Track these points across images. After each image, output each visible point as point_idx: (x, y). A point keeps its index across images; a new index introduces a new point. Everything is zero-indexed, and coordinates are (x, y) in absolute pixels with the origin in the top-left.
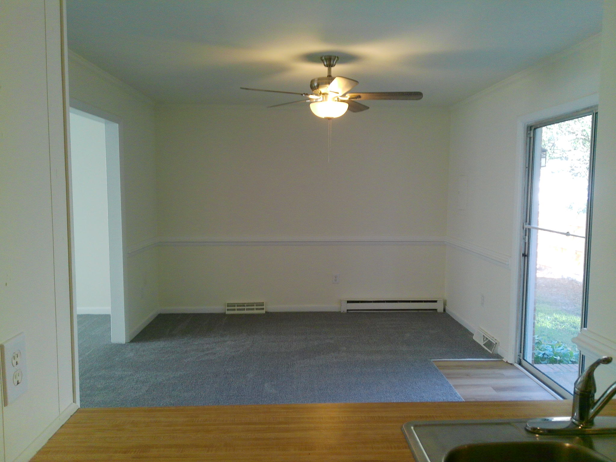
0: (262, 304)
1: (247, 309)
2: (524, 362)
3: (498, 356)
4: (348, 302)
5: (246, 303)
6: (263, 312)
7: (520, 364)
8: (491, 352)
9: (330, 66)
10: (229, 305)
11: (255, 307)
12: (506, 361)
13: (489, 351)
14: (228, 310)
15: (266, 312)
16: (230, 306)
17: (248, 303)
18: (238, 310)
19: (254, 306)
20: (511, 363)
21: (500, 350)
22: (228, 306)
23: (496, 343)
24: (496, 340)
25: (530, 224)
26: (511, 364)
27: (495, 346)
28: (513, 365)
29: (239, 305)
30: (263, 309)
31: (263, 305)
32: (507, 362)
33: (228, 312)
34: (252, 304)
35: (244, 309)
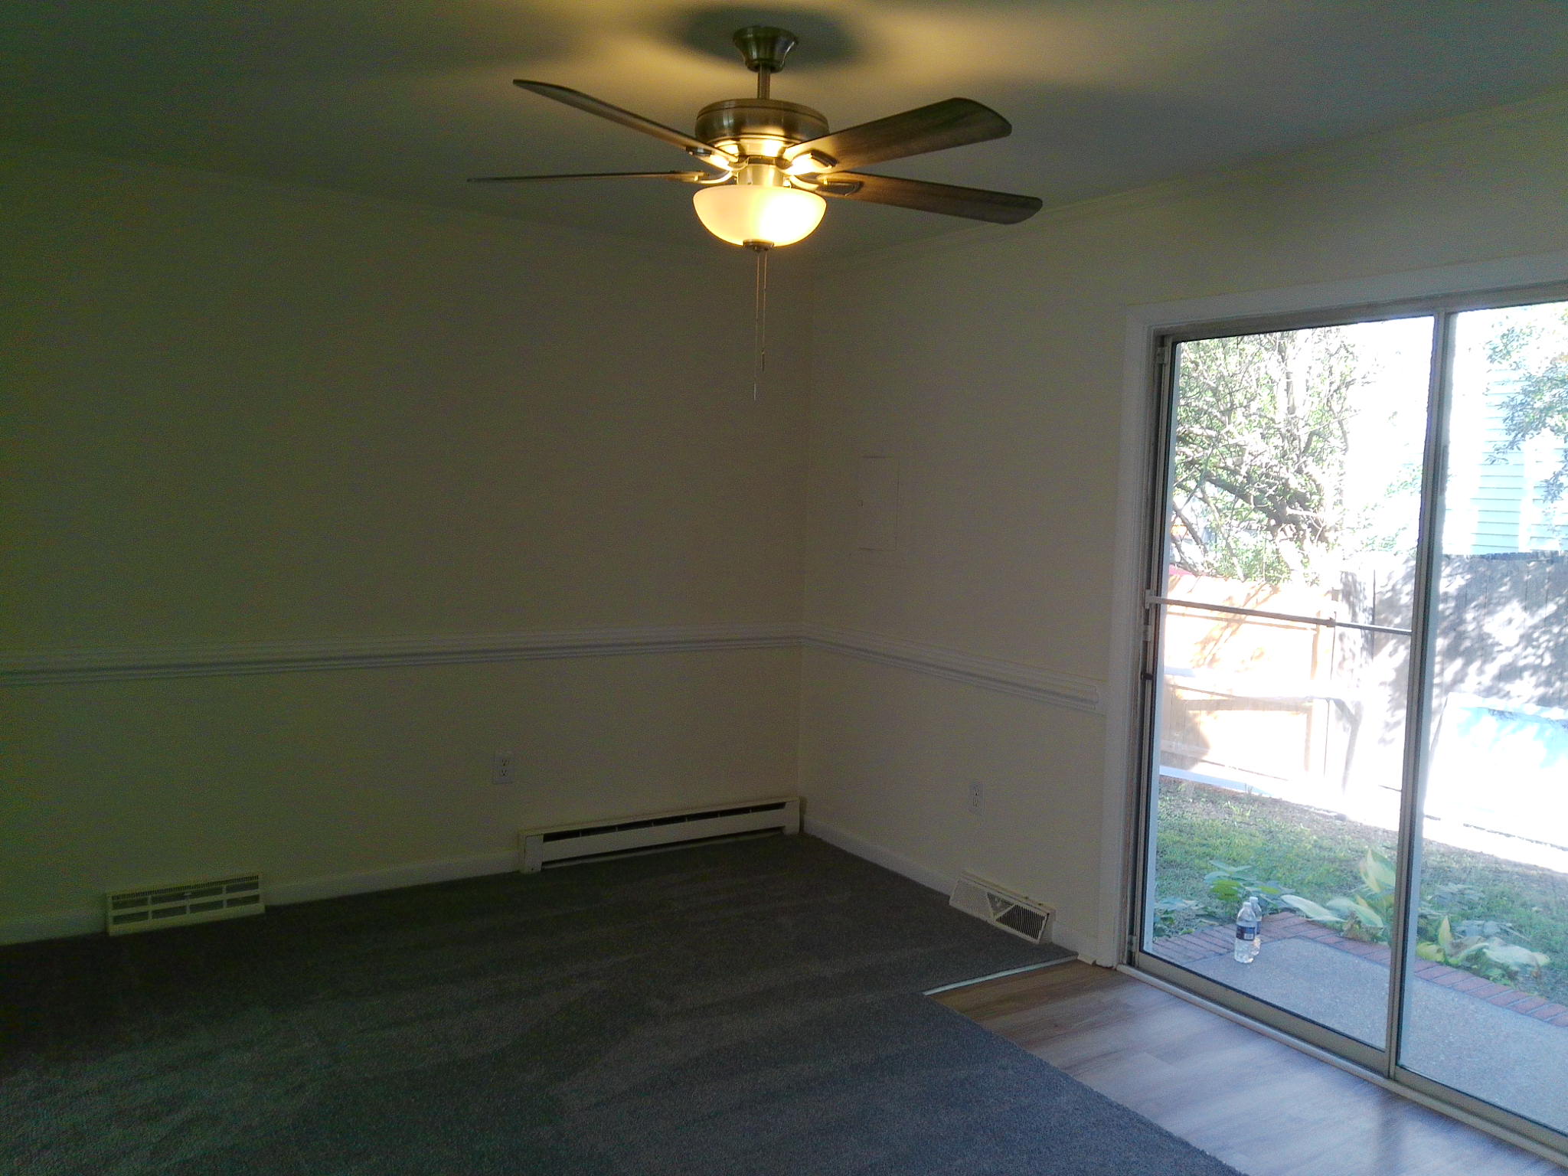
0: (251, 883)
1: (195, 908)
2: (1140, 958)
3: (1061, 952)
4: (549, 837)
5: (189, 887)
6: (258, 908)
7: (1131, 962)
8: (1036, 941)
9: (766, 67)
10: (119, 902)
11: (225, 896)
12: (1091, 963)
13: (1029, 938)
14: (117, 920)
15: (266, 907)
16: (124, 905)
17: (196, 886)
18: (157, 914)
19: (221, 893)
20: (1110, 965)
21: (1058, 932)
22: (116, 906)
23: (1048, 914)
24: (1040, 904)
25: (1158, 593)
26: (1110, 968)
27: (1044, 922)
28: (1115, 970)
29: (160, 896)
30: (256, 899)
31: (255, 886)
32: (1094, 964)
33: (114, 929)
34: (213, 888)
35: (182, 910)
